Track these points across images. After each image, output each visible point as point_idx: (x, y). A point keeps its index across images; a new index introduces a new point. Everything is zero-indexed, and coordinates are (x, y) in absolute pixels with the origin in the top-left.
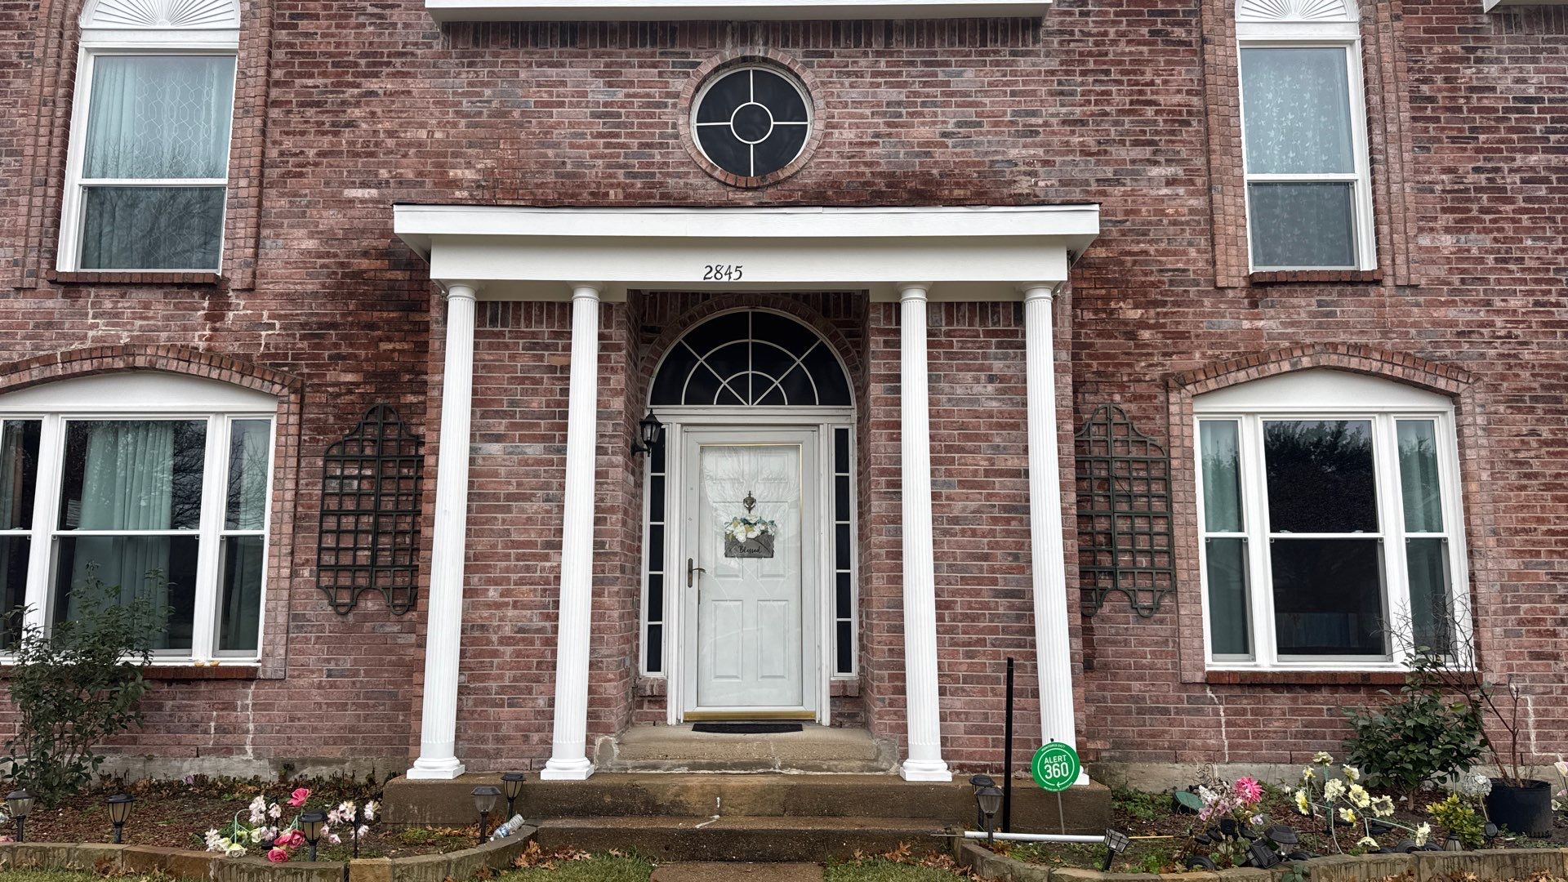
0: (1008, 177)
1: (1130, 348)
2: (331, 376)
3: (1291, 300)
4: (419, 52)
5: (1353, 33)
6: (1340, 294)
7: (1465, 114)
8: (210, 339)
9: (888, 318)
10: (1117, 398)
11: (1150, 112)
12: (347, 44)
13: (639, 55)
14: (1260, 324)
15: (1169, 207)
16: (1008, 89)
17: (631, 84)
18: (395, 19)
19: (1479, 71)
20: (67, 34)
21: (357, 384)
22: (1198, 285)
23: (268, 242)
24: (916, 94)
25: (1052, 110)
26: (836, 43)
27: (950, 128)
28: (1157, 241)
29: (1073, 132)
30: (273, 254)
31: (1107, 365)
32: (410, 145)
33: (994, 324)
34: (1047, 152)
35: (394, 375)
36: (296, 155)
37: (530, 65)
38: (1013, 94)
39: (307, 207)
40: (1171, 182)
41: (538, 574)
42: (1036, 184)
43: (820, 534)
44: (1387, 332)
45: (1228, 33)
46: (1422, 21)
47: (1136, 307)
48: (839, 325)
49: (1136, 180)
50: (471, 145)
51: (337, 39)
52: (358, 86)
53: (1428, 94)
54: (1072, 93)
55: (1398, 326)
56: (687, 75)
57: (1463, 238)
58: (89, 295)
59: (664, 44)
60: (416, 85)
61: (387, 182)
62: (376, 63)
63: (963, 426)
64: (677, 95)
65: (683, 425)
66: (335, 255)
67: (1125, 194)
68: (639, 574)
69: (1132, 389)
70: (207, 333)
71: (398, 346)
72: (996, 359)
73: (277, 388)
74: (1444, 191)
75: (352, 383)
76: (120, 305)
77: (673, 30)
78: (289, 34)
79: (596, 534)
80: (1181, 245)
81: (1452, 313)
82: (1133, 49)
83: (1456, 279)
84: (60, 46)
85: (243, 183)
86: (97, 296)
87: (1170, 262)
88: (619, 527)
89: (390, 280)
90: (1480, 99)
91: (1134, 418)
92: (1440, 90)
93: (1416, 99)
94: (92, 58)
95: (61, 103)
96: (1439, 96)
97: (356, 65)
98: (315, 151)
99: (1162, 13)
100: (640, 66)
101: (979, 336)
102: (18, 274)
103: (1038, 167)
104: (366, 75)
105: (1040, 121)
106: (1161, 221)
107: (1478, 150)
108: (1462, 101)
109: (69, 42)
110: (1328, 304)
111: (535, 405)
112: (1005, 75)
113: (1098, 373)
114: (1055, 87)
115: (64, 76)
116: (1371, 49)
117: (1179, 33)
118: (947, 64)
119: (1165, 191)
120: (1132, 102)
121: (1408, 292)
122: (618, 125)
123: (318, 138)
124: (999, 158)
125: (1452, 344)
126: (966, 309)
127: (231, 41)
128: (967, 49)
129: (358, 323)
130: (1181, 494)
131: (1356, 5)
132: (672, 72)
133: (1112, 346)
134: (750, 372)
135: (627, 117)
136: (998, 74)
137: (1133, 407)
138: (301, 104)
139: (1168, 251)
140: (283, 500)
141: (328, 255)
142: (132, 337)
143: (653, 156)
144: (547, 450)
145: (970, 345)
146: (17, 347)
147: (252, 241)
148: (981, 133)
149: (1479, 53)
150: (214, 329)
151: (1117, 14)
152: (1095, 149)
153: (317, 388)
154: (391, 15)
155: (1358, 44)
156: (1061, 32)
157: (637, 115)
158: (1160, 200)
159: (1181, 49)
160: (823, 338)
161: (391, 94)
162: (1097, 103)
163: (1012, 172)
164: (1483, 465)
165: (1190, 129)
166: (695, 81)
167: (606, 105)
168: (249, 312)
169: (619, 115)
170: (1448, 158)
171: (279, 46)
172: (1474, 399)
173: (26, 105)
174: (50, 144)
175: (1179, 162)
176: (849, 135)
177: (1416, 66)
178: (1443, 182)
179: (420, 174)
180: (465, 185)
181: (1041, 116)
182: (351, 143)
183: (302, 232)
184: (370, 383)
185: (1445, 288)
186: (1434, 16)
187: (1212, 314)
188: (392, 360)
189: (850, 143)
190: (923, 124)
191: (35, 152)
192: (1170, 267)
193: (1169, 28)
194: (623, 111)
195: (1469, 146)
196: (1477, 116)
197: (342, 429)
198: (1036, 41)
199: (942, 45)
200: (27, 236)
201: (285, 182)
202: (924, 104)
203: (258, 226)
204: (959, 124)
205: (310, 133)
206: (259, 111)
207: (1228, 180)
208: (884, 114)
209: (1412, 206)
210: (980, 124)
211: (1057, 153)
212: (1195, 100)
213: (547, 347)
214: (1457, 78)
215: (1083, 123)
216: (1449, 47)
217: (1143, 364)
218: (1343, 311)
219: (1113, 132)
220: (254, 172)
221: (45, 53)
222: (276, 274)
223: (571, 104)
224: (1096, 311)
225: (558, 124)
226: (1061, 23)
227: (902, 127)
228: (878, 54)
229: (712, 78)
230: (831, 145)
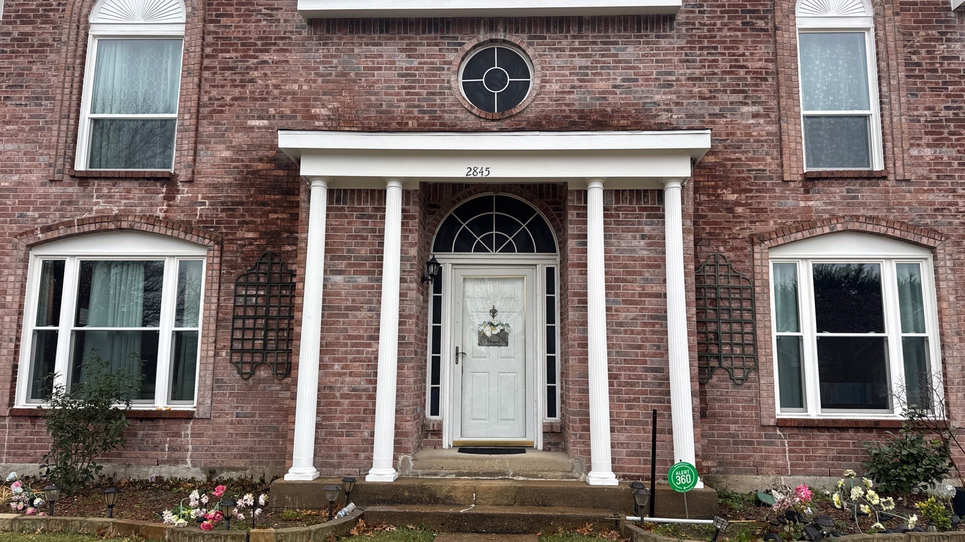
0: (654, 113)
1: (730, 218)
2: (239, 234)
3: (830, 189)
4: (293, 37)
5: (869, 23)
6: (861, 185)
7: (940, 74)
8: (166, 211)
9: (579, 199)
10: (722, 249)
11: (742, 72)
12: (250, 32)
13: (427, 38)
14: (811, 203)
15: (754, 131)
16: (654, 59)
17: (422, 56)
18: (279, 17)
19: (949, 47)
20: (82, 26)
21: (255, 239)
22: (772, 179)
23: (202, 153)
24: (597, 62)
25: (681, 71)
26: (548, 31)
27: (618, 82)
28: (746, 152)
29: (694, 85)
30: (205, 159)
31: (716, 229)
32: (288, 93)
33: (645, 203)
34: (678, 97)
35: (278, 234)
36: (219, 99)
37: (361, 45)
38: (657, 61)
39: (226, 131)
40: (755, 116)
41: (365, 355)
42: (671, 117)
43: (537, 332)
44: (890, 209)
45: (791, 23)
46: (913, 16)
47: (733, 193)
48: (549, 203)
49: (733, 115)
50: (325, 94)
51: (243, 29)
52: (257, 57)
53: (916, 61)
54: (694, 61)
55: (897, 205)
56: (457, 50)
57: (938, 150)
58: (94, 185)
59: (442, 32)
60: (292, 57)
61: (274, 116)
62: (267, 43)
63: (626, 266)
64: (450, 63)
65: (453, 264)
66: (242, 161)
67: (727, 123)
68: (426, 356)
69: (731, 243)
70: (165, 207)
71: (280, 216)
72: (646, 224)
73: (207, 241)
74: (926, 121)
75: (252, 239)
76: (112, 191)
77: (448, 23)
78: (215, 26)
79: (400, 331)
80: (761, 154)
81: (931, 197)
82: (732, 34)
83: (934, 176)
84: (78, 34)
85: (187, 116)
86: (99, 185)
87: (755, 165)
88: (414, 327)
89: (275, 176)
90: (949, 64)
91: (732, 261)
92: (924, 59)
93: (909, 64)
94: (97, 41)
95: (78, 68)
96: (924, 62)
97: (255, 45)
98: (231, 97)
99: (750, 12)
100: (428, 45)
101: (635, 211)
102: (51, 172)
103: (673, 107)
104: (261, 51)
105: (674, 78)
106: (749, 140)
107: (948, 96)
108: (938, 65)
109: (83, 31)
110: (853, 191)
111: (363, 252)
112: (652, 50)
113: (709, 234)
114: (683, 57)
115: (80, 52)
116: (881, 33)
117: (761, 24)
118: (616, 43)
119: (751, 121)
120: (731, 67)
121: (903, 183)
122: (414, 82)
123: (232, 89)
124: (649, 101)
125: (931, 217)
126: (627, 194)
127: (180, 30)
128: (629, 34)
129: (256, 202)
130: (761, 308)
131: (871, 6)
132: (447, 49)
133: (718, 217)
134: (494, 232)
135: (420, 76)
136: (648, 49)
137: (732, 254)
138: (222, 69)
139: (754, 158)
140: (210, 310)
141: (238, 160)
142: (119, 210)
143: (435, 100)
144: (370, 280)
145: (630, 216)
146: (51, 216)
147: (192, 152)
148: (637, 86)
149: (949, 36)
150: (169, 205)
151: (722, 12)
152: (708, 95)
153: (231, 242)
154: (277, 15)
155: (872, 30)
156: (687, 24)
157: (426, 75)
158: (749, 126)
159: (762, 33)
160: (539, 211)
161: (276, 63)
162: (709, 67)
163: (656, 110)
164: (950, 292)
165: (767, 83)
166: (462, 54)
167: (407, 69)
168: (190, 195)
169: (415, 75)
170: (929, 101)
171: (209, 33)
172: (945, 251)
173: (57, 69)
174: (71, 93)
175: (760, 103)
176: (556, 87)
177: (909, 44)
178: (926, 115)
179: (294, 111)
180: (321, 118)
181: (675, 75)
182: (252, 92)
183: (222, 147)
184: (263, 238)
185: (927, 181)
186: (920, 13)
187: (781, 198)
188: (277, 224)
189: (557, 92)
190: (602, 80)
191: (62, 98)
192: (754, 168)
193: (754, 21)
194: (417, 72)
195: (942, 93)
196: (947, 75)
197: (246, 266)
198: (671, 29)
199: (613, 31)
200: (57, 148)
201: (212, 116)
202: (602, 68)
203: (196, 143)
204: (624, 80)
205: (227, 86)
206: (197, 73)
207: (791, 114)
208: (577, 74)
209: (906, 131)
210: (637, 80)
211: (684, 98)
212: (771, 66)
213: (370, 217)
214: (934, 51)
215: (701, 79)
216: (930, 32)
217: (738, 228)
218: (863, 196)
219: (719, 85)
220: (193, 110)
221: (68, 38)
222: (206, 172)
223: (386, 69)
224: (709, 195)
225: (378, 80)
226: (687, 18)
227: (588, 82)
228: (574, 37)
229: (472, 52)
230: (545, 93)
